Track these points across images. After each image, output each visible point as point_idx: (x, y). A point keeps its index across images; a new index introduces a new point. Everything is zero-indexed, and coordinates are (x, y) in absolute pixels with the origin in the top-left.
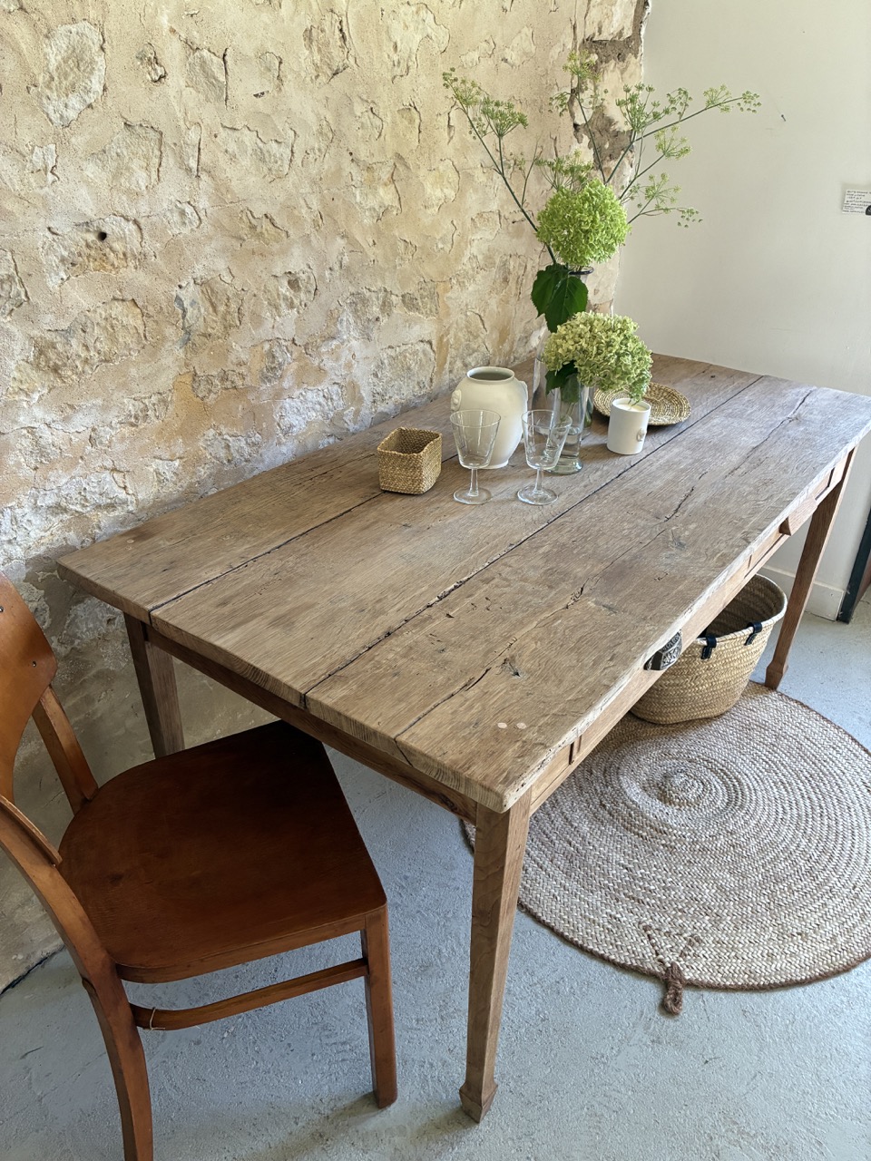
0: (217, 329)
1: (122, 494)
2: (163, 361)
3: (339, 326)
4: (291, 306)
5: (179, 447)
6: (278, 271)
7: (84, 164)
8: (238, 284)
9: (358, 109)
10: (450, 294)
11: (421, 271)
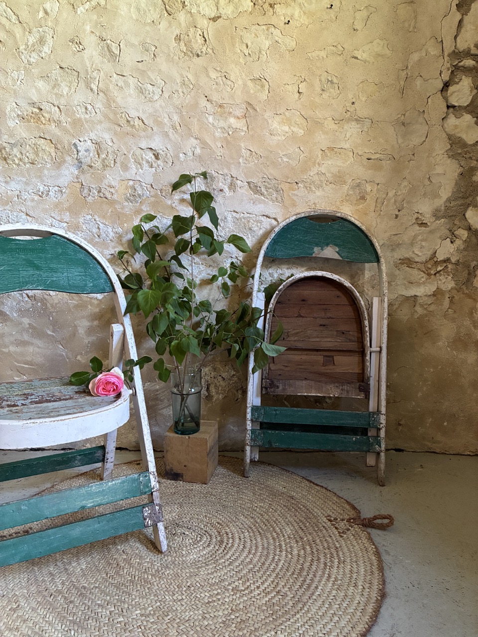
2: (62, 171)
4: (151, 166)
5: (67, 216)
7: (37, 81)
8: (116, 147)
9: (213, 75)
10: (295, 192)
11: (265, 171)
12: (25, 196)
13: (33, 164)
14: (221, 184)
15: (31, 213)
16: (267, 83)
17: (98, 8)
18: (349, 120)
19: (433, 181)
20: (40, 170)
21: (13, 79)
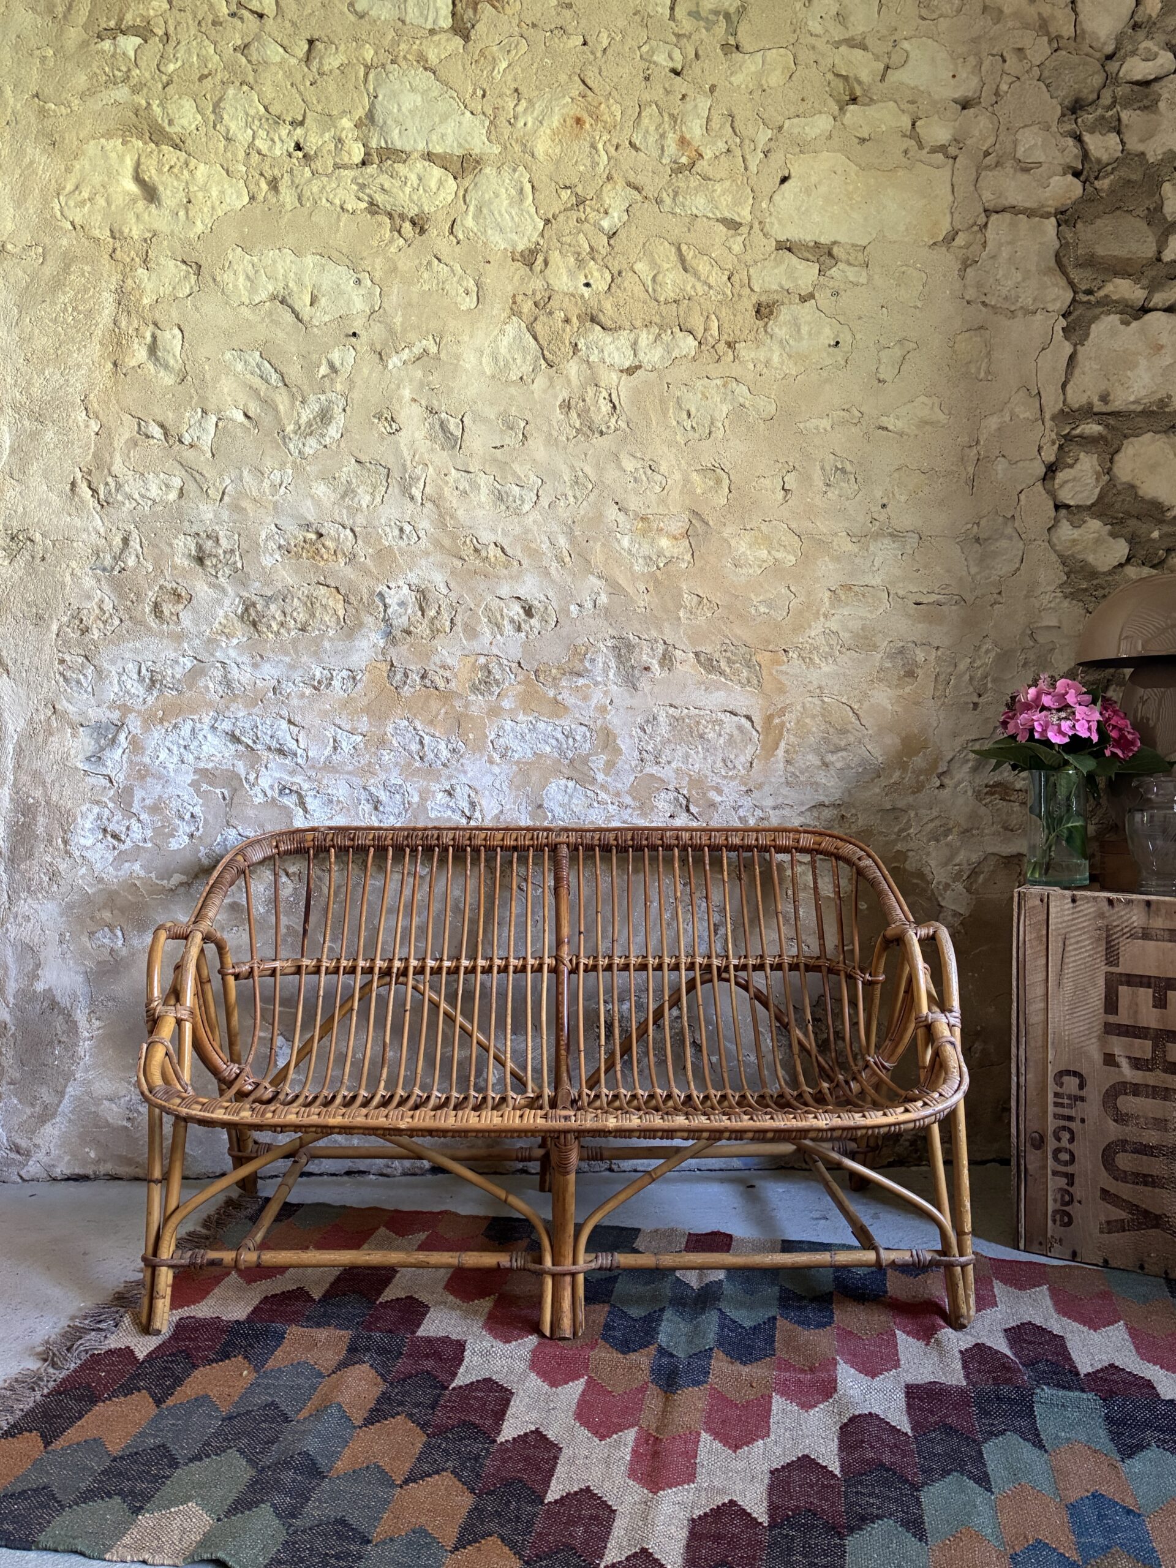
0: (423, 629)
1: (294, 746)
2: (357, 643)
3: (587, 664)
4: (519, 629)
5: (364, 724)
6: (504, 591)
7: (314, 485)
8: (453, 596)
9: (629, 465)
10: (784, 668)
11: (727, 632)
12: (288, 688)
13: (303, 630)
14: (645, 657)
15: (298, 719)
16: (725, 476)
17: (425, 358)
18: (878, 535)
19: (1041, 640)
20: (317, 642)
21: (273, 485)
